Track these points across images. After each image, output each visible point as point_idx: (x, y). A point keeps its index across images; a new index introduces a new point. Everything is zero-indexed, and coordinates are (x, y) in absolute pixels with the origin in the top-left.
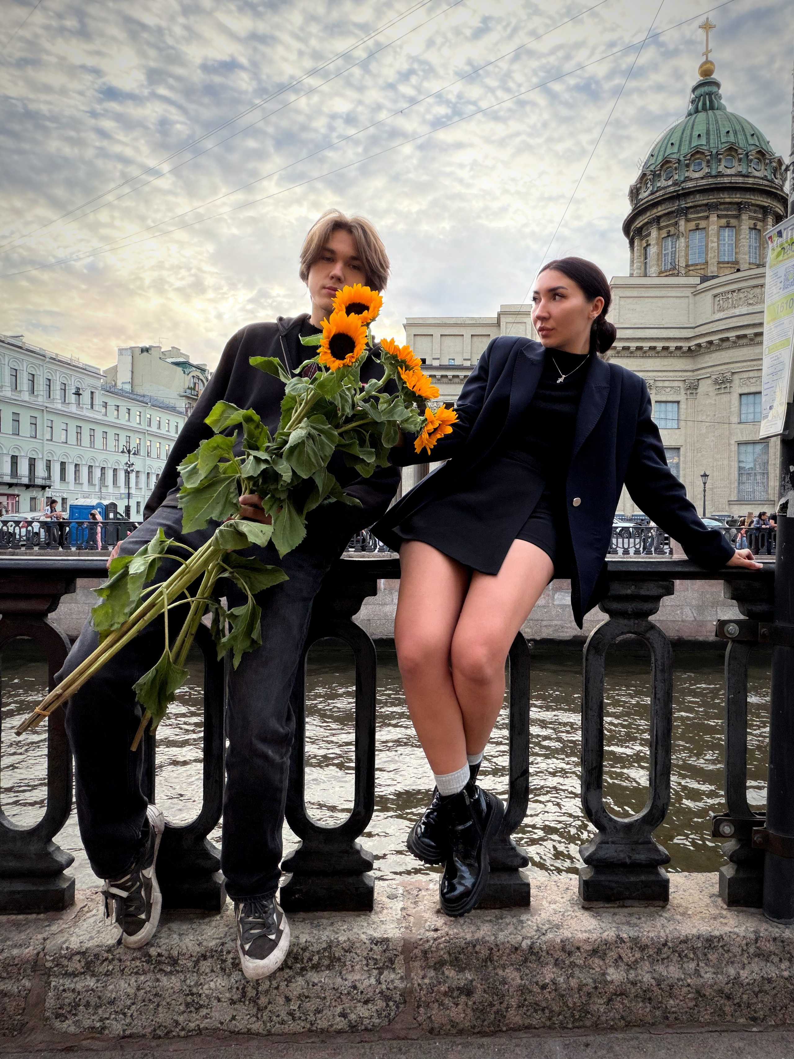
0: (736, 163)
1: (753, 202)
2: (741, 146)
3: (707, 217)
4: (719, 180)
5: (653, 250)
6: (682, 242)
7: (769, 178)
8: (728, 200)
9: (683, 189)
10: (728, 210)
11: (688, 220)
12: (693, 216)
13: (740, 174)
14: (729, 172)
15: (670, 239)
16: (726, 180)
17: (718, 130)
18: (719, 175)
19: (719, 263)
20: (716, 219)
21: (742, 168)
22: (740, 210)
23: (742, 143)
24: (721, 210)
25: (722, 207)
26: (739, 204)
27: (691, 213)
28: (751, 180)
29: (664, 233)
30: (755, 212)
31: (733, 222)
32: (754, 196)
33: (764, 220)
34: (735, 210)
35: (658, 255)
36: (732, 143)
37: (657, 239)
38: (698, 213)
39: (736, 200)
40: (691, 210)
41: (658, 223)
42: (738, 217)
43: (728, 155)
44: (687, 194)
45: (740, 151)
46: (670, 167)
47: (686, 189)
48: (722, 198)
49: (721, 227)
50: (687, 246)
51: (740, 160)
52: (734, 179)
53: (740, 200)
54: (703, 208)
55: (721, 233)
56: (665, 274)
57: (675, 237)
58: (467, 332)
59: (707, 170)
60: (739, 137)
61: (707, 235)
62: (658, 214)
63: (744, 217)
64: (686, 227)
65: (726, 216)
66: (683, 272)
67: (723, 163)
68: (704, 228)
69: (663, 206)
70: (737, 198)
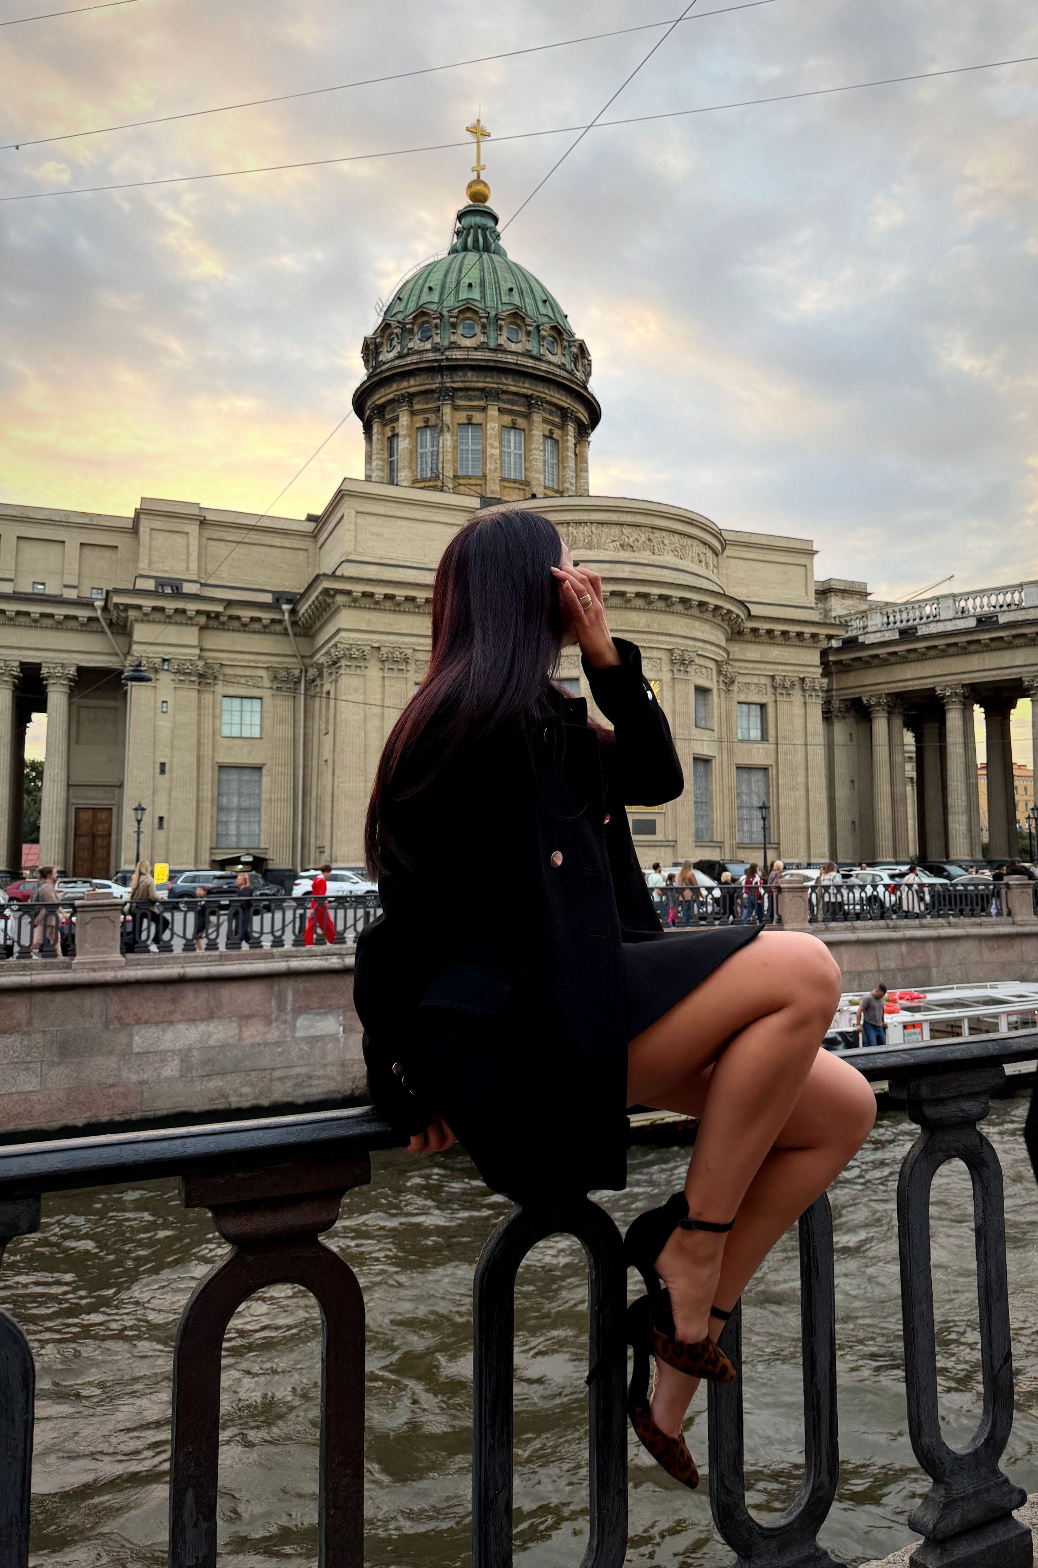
0: (522, 337)
1: (548, 398)
2: (529, 313)
3: (484, 409)
4: (500, 356)
5: (403, 444)
6: (447, 440)
7: (568, 367)
8: (513, 389)
9: (447, 359)
10: (513, 404)
11: (455, 408)
12: (462, 403)
13: (528, 354)
14: (513, 347)
15: (428, 432)
16: (510, 359)
17: (497, 282)
18: (499, 349)
19: (503, 480)
20: (496, 413)
21: (532, 346)
22: (530, 406)
23: (530, 310)
24: (503, 401)
25: (505, 397)
26: (528, 397)
27: (460, 398)
28: (544, 366)
29: (419, 422)
30: (551, 413)
31: (521, 422)
32: (549, 389)
33: (563, 427)
34: (523, 405)
35: (411, 452)
36: (518, 308)
37: (410, 427)
38: (470, 400)
39: (524, 391)
40: (461, 394)
41: (411, 404)
42: (527, 416)
43: (512, 323)
44: (454, 368)
45: (528, 321)
46: (427, 322)
47: (452, 359)
48: (504, 384)
49: (503, 426)
50: (455, 448)
51: (528, 333)
52: (522, 360)
53: (530, 392)
54: (477, 393)
55: (505, 436)
56: (422, 485)
57: (438, 430)
58: (73, 539)
59: (483, 339)
60: (527, 300)
61: (484, 437)
62: (410, 390)
63: (537, 418)
64: (452, 418)
65: (511, 412)
66: (450, 486)
67: (505, 333)
68: (481, 424)
69: (418, 378)
70: (526, 387)
